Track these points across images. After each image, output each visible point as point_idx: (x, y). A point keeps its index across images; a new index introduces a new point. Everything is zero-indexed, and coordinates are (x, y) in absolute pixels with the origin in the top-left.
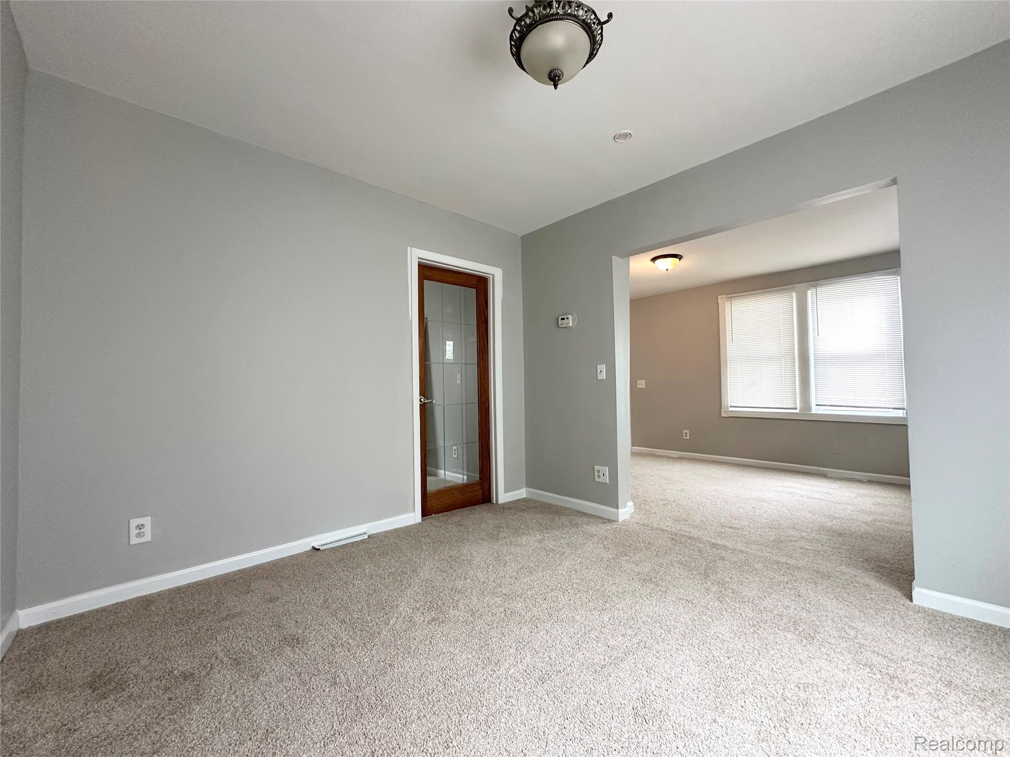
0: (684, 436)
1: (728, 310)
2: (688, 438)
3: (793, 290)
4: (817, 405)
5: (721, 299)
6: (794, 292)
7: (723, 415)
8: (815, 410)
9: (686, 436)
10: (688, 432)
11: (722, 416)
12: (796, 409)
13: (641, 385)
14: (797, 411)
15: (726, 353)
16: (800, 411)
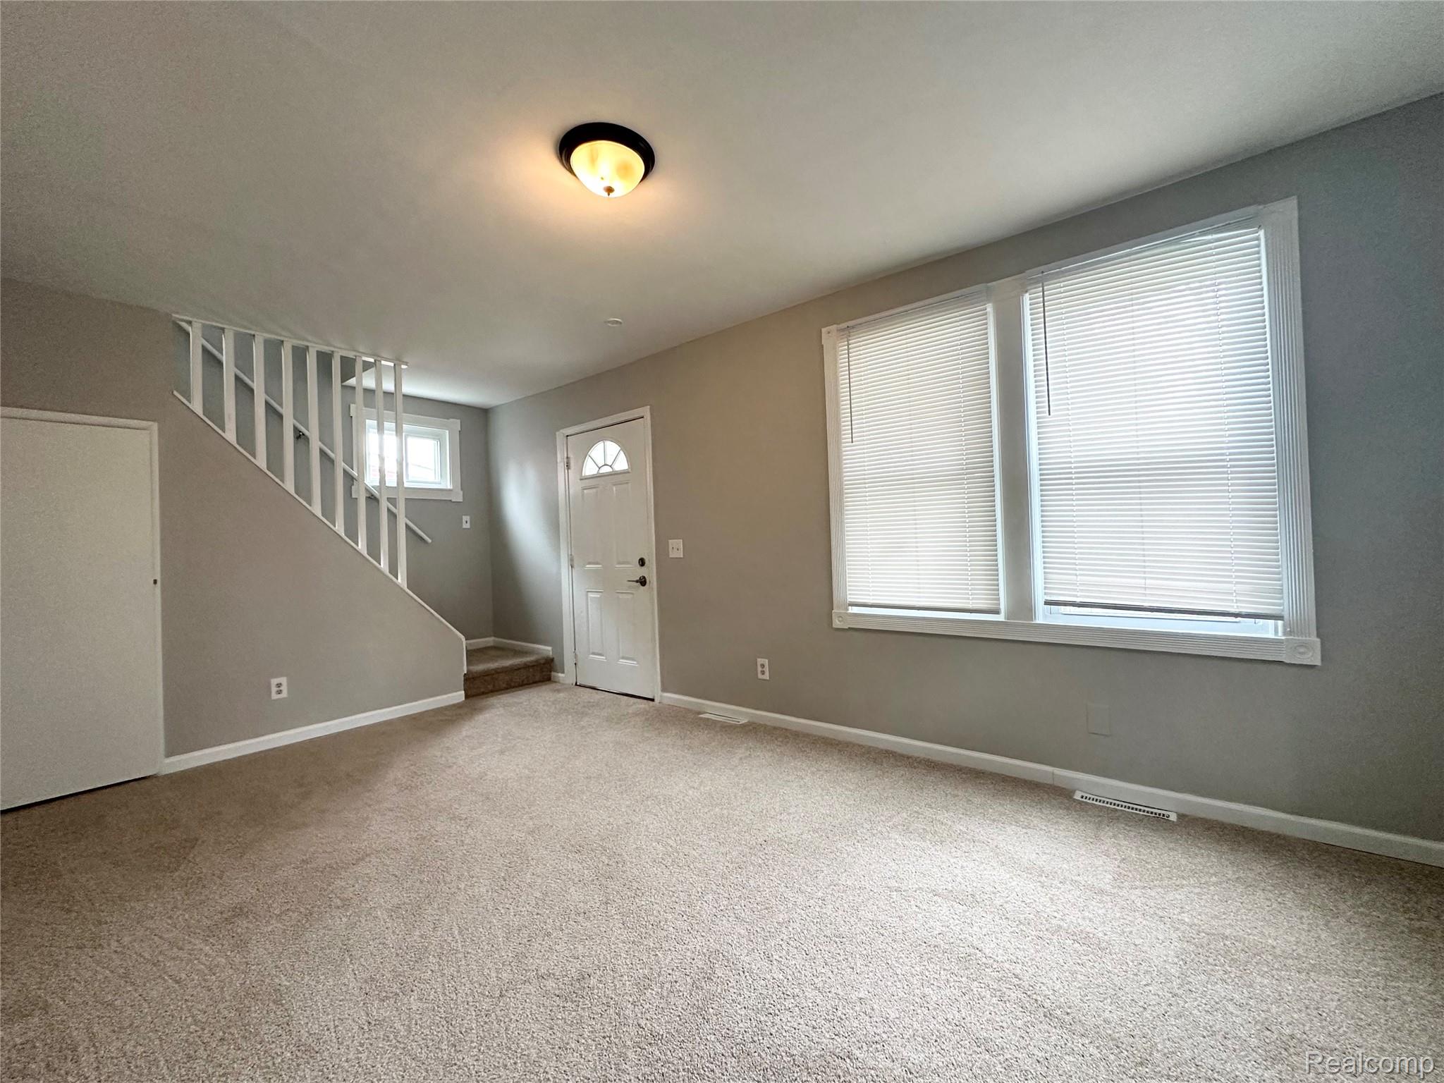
0: (759, 672)
1: (843, 360)
2: (767, 676)
3: (989, 296)
4: (1047, 603)
5: (829, 335)
6: (989, 301)
7: (837, 623)
8: (1042, 616)
9: (763, 673)
10: (766, 662)
11: (834, 626)
12: (997, 612)
13: (675, 550)
14: (1001, 618)
15: (840, 468)
16: (1008, 616)
